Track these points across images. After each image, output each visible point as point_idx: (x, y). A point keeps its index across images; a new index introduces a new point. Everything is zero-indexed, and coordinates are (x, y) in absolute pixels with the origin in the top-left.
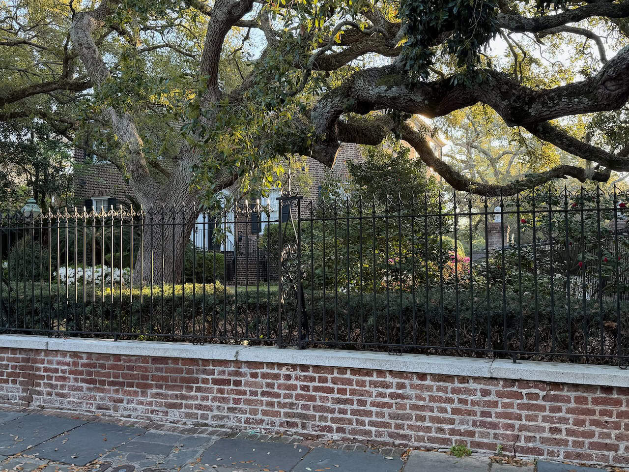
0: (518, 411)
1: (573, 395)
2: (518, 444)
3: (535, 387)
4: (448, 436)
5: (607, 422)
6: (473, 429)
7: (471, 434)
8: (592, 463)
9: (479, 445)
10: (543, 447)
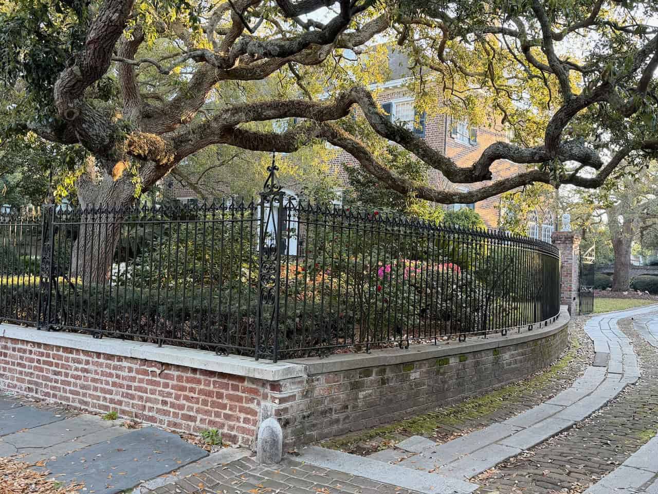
0: (146, 386)
1: (176, 373)
2: (144, 413)
3: (155, 366)
4: (108, 404)
5: (192, 397)
6: (122, 399)
7: (120, 403)
8: (181, 431)
9: (123, 412)
10: (157, 416)
